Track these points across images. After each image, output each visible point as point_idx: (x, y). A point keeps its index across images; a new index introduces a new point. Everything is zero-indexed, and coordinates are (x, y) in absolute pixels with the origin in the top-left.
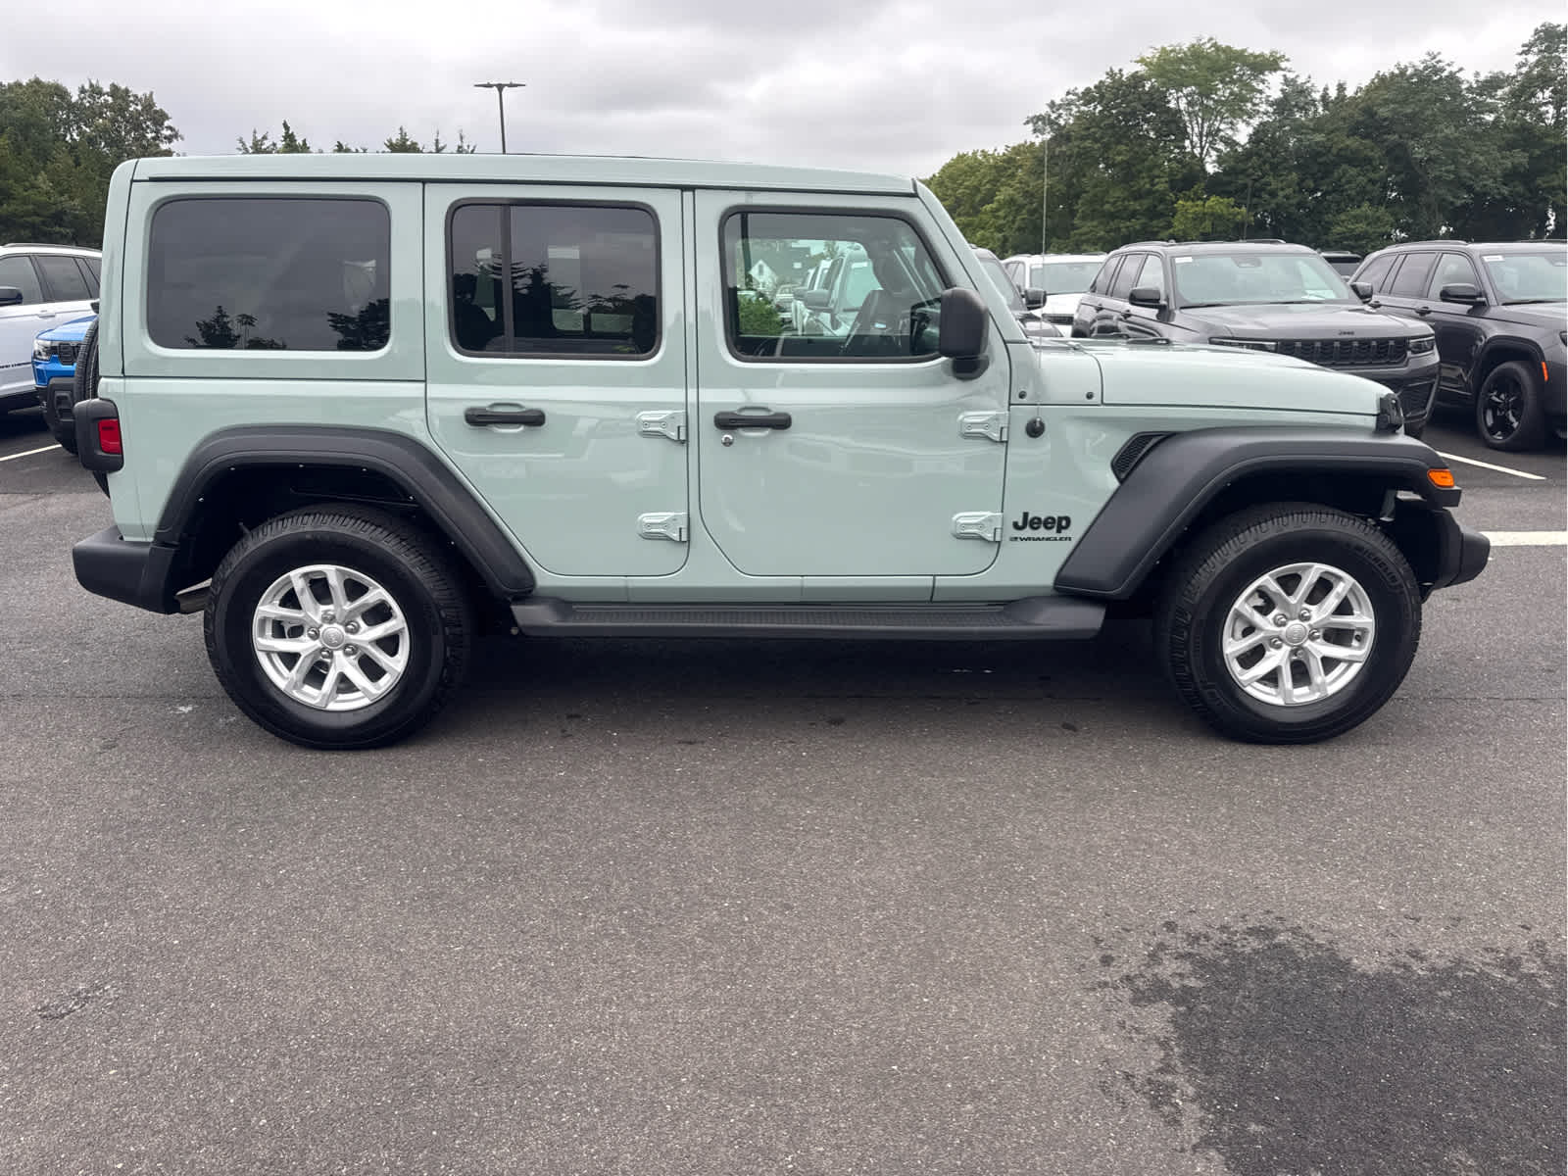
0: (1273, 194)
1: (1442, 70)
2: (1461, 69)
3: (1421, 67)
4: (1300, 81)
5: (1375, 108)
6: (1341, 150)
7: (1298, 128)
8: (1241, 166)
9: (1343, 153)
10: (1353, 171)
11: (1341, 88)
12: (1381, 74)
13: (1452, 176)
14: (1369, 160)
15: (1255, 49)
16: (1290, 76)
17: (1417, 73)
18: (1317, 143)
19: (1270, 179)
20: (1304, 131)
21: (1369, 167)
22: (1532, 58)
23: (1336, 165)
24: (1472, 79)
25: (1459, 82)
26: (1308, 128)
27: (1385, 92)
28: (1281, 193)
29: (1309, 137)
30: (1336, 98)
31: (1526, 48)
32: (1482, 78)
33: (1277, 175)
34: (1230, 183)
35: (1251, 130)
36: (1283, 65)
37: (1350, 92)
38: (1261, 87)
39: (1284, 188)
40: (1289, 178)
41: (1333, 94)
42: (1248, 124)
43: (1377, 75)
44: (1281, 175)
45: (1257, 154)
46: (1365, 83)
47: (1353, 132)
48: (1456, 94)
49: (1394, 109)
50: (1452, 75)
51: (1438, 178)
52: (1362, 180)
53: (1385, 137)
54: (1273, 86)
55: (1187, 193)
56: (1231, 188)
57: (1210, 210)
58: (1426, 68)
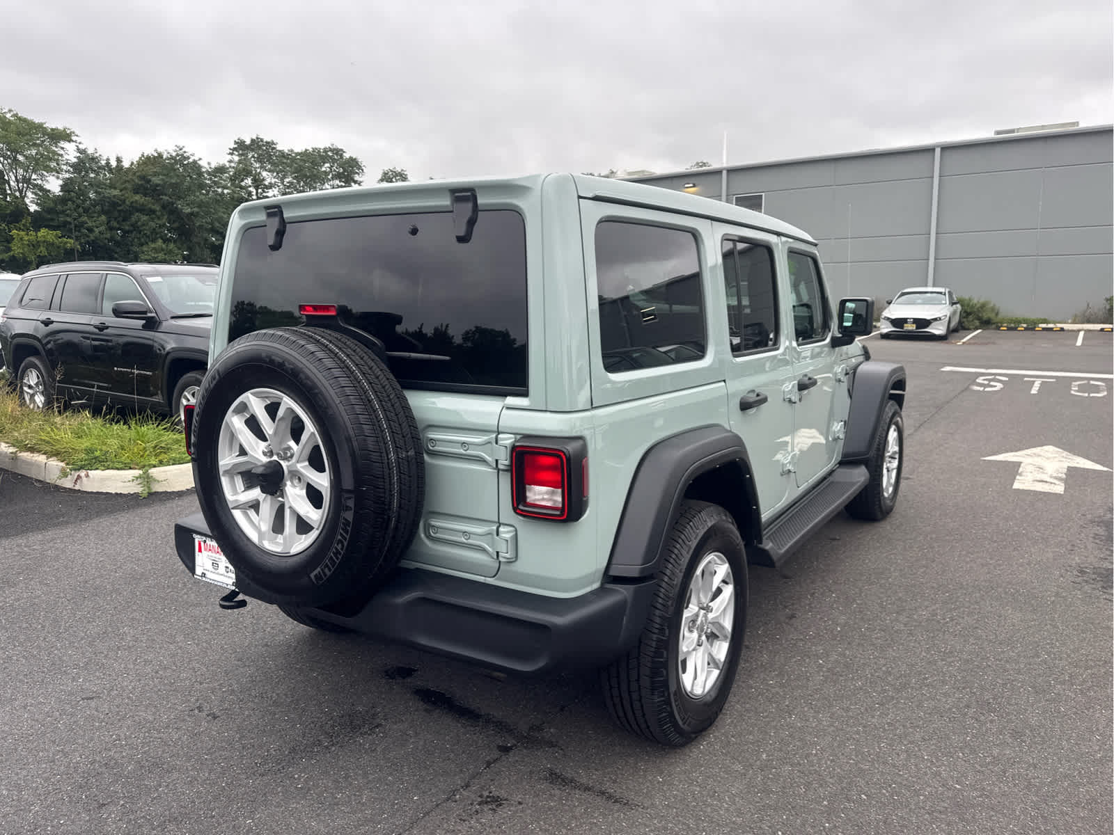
0: (90, 230)
1: (189, 158)
2: (200, 159)
3: (174, 154)
4: (89, 152)
5: (149, 177)
6: (132, 202)
7: (95, 185)
8: (59, 207)
9: (134, 205)
10: (145, 218)
11: (119, 160)
12: (145, 155)
13: (210, 226)
14: (153, 212)
15: (51, 124)
16: (81, 147)
17: (172, 158)
18: (114, 196)
19: (85, 219)
20: (103, 186)
21: (154, 216)
22: (236, 158)
23: (131, 214)
24: (207, 166)
25: (200, 167)
26: (105, 184)
27: (152, 167)
28: (97, 230)
29: (107, 191)
30: (116, 167)
31: (231, 151)
32: (213, 166)
33: (90, 217)
34: (52, 220)
35: (61, 182)
36: (74, 138)
37: (126, 164)
38: (61, 152)
39: (98, 226)
40: (100, 219)
41: (114, 164)
42: (58, 178)
43: (143, 156)
44: (93, 217)
45: (70, 200)
46: (136, 159)
47: (136, 191)
48: (200, 174)
49: (163, 180)
50: (195, 162)
51: (201, 227)
52: (152, 224)
53: (161, 197)
54: (69, 152)
55: (17, 224)
56: (55, 223)
57: (43, 239)
58: (178, 155)
